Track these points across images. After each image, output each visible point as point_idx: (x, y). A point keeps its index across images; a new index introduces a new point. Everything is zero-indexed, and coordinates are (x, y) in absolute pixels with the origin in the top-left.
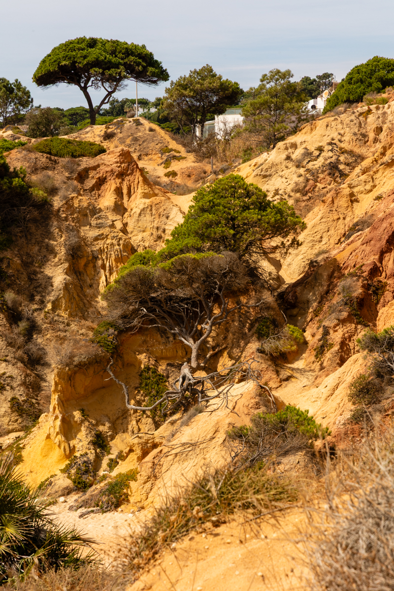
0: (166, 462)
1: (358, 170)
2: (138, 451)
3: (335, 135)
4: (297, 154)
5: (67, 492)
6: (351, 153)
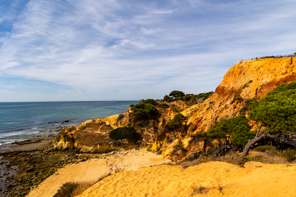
0: (166, 149)
1: (198, 111)
2: (164, 147)
3: (196, 107)
4: (191, 109)
5: (156, 151)
6: (198, 109)
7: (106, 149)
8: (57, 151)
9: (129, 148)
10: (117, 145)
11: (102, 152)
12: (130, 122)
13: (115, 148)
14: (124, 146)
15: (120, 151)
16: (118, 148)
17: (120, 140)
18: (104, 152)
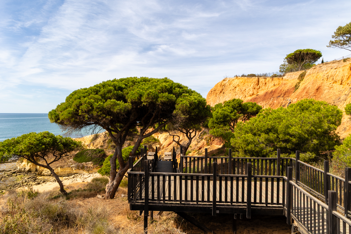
7: (68, 172)
8: (20, 173)
9: (93, 172)
10: (80, 168)
11: (64, 175)
12: (103, 143)
13: (78, 171)
14: (87, 169)
15: (83, 174)
16: (81, 171)
17: (84, 163)
18: (65, 175)
